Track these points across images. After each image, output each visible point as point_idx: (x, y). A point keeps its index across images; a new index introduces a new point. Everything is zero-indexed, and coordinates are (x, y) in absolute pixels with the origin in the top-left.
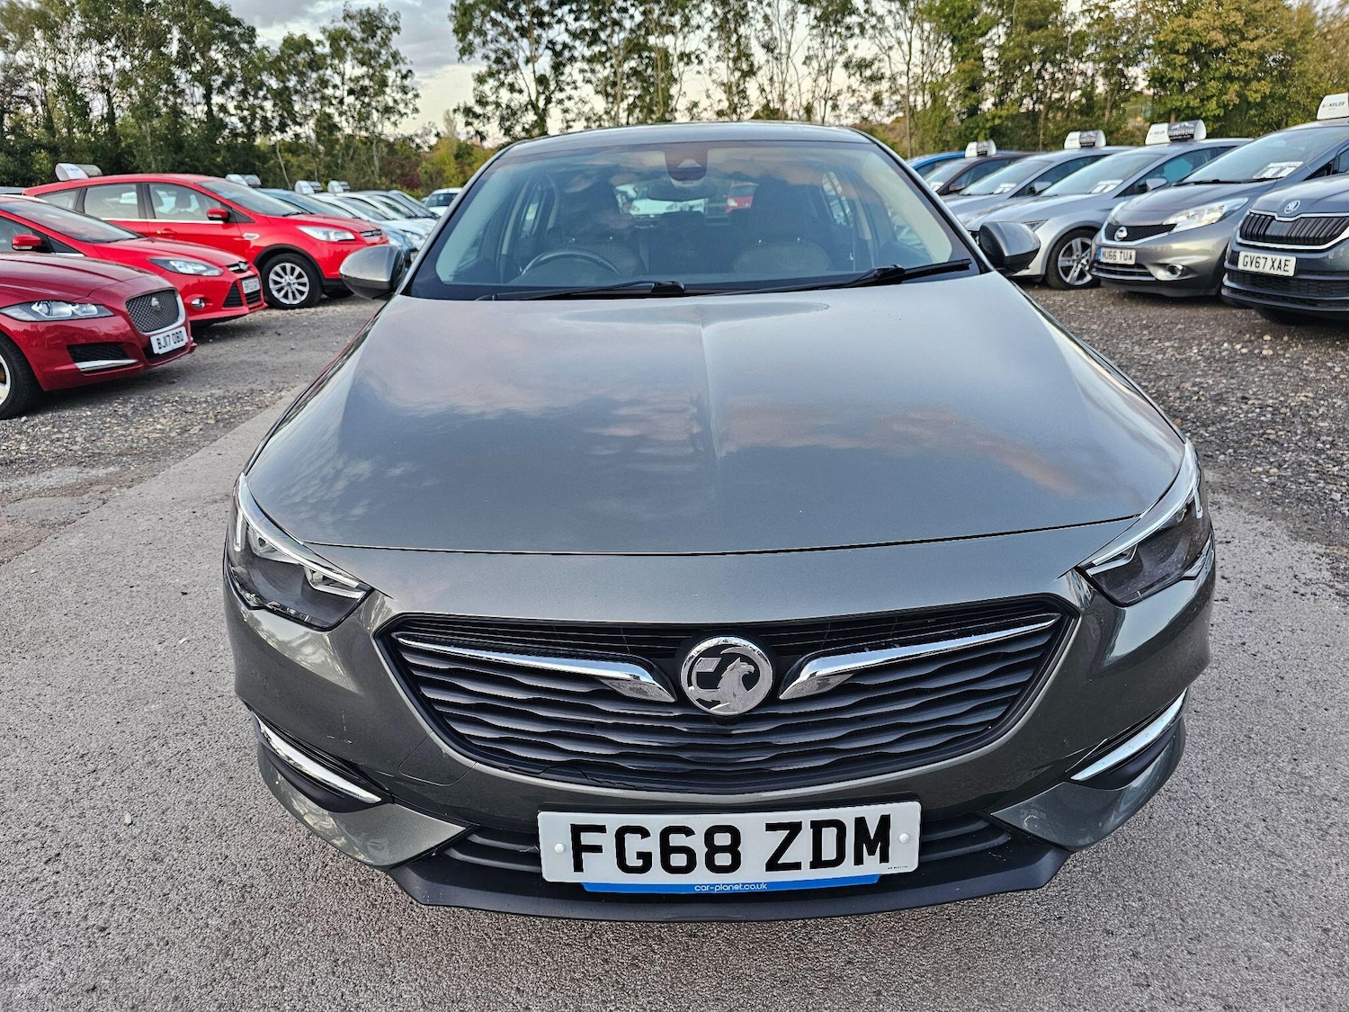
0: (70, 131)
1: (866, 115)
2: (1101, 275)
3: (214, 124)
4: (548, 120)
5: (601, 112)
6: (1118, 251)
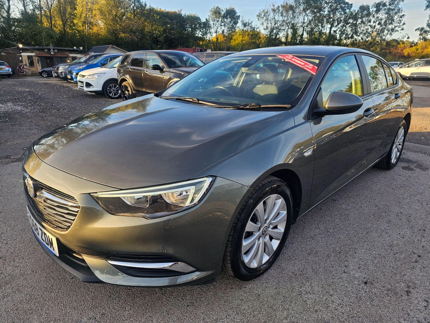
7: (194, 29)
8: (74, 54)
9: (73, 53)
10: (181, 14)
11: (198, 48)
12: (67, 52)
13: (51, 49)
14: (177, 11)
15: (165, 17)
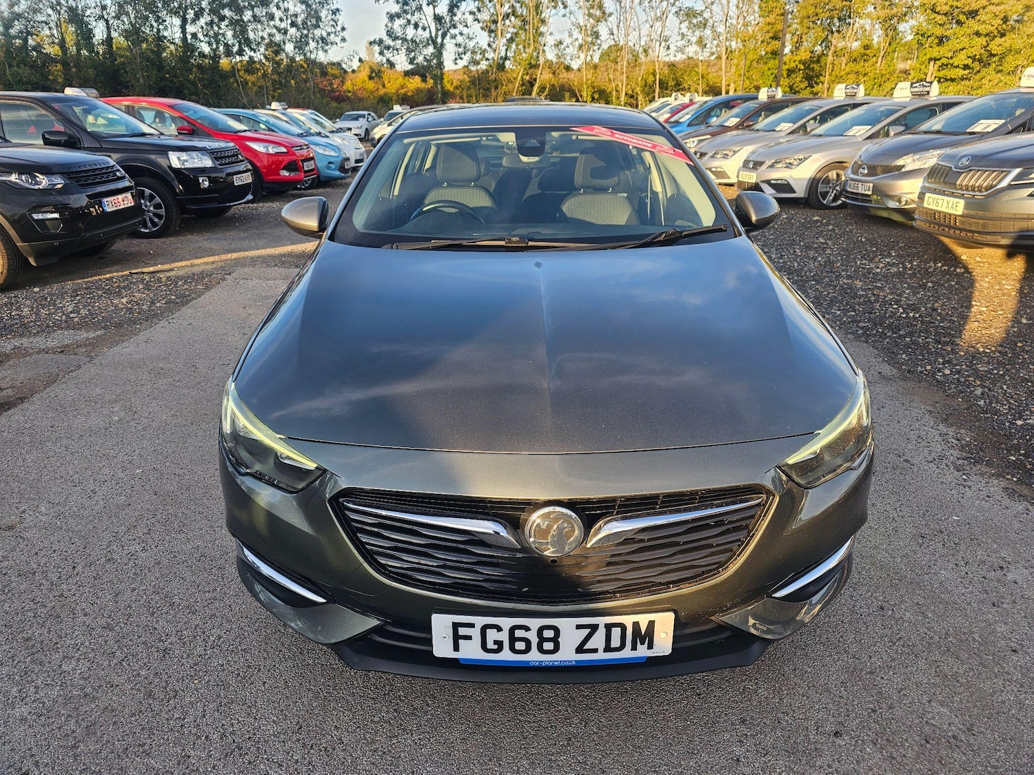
0: (78, 51)
1: (690, 55)
2: (848, 201)
3: (188, 48)
4: (444, 53)
5: (485, 46)
6: (860, 184)
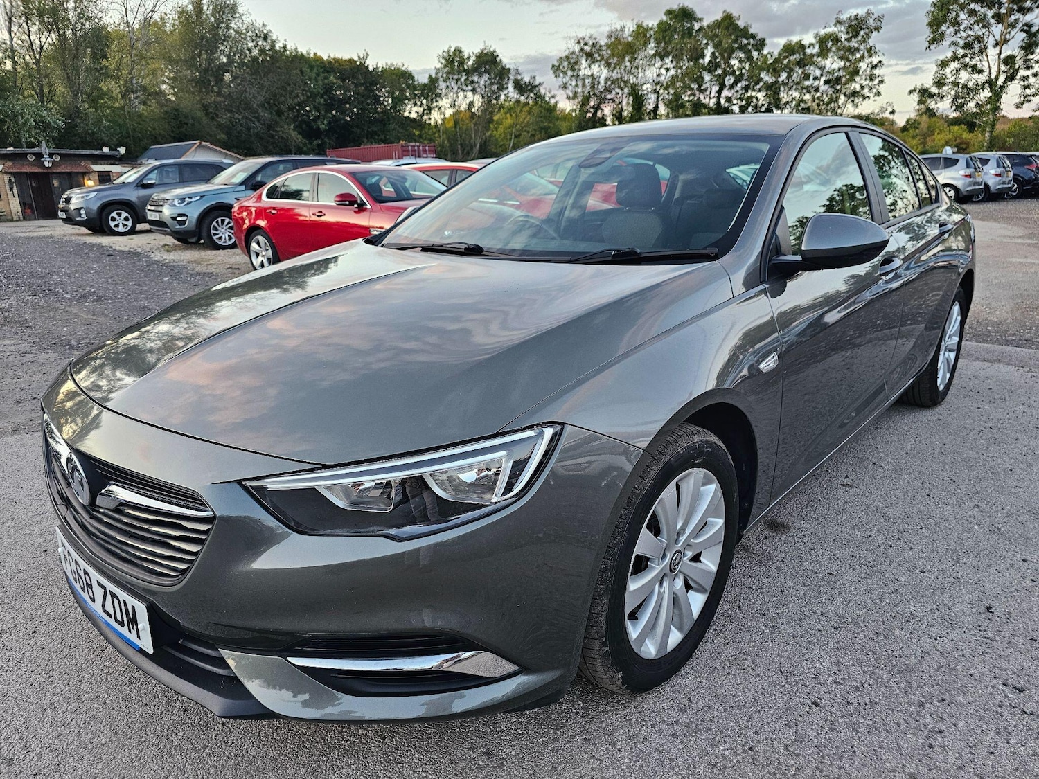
4: (1004, 96)
7: (399, 101)
8: (104, 164)
9: (102, 162)
10: (366, 65)
11: (414, 144)
12: (84, 160)
13: (44, 153)
14: (356, 58)
15: (328, 72)
